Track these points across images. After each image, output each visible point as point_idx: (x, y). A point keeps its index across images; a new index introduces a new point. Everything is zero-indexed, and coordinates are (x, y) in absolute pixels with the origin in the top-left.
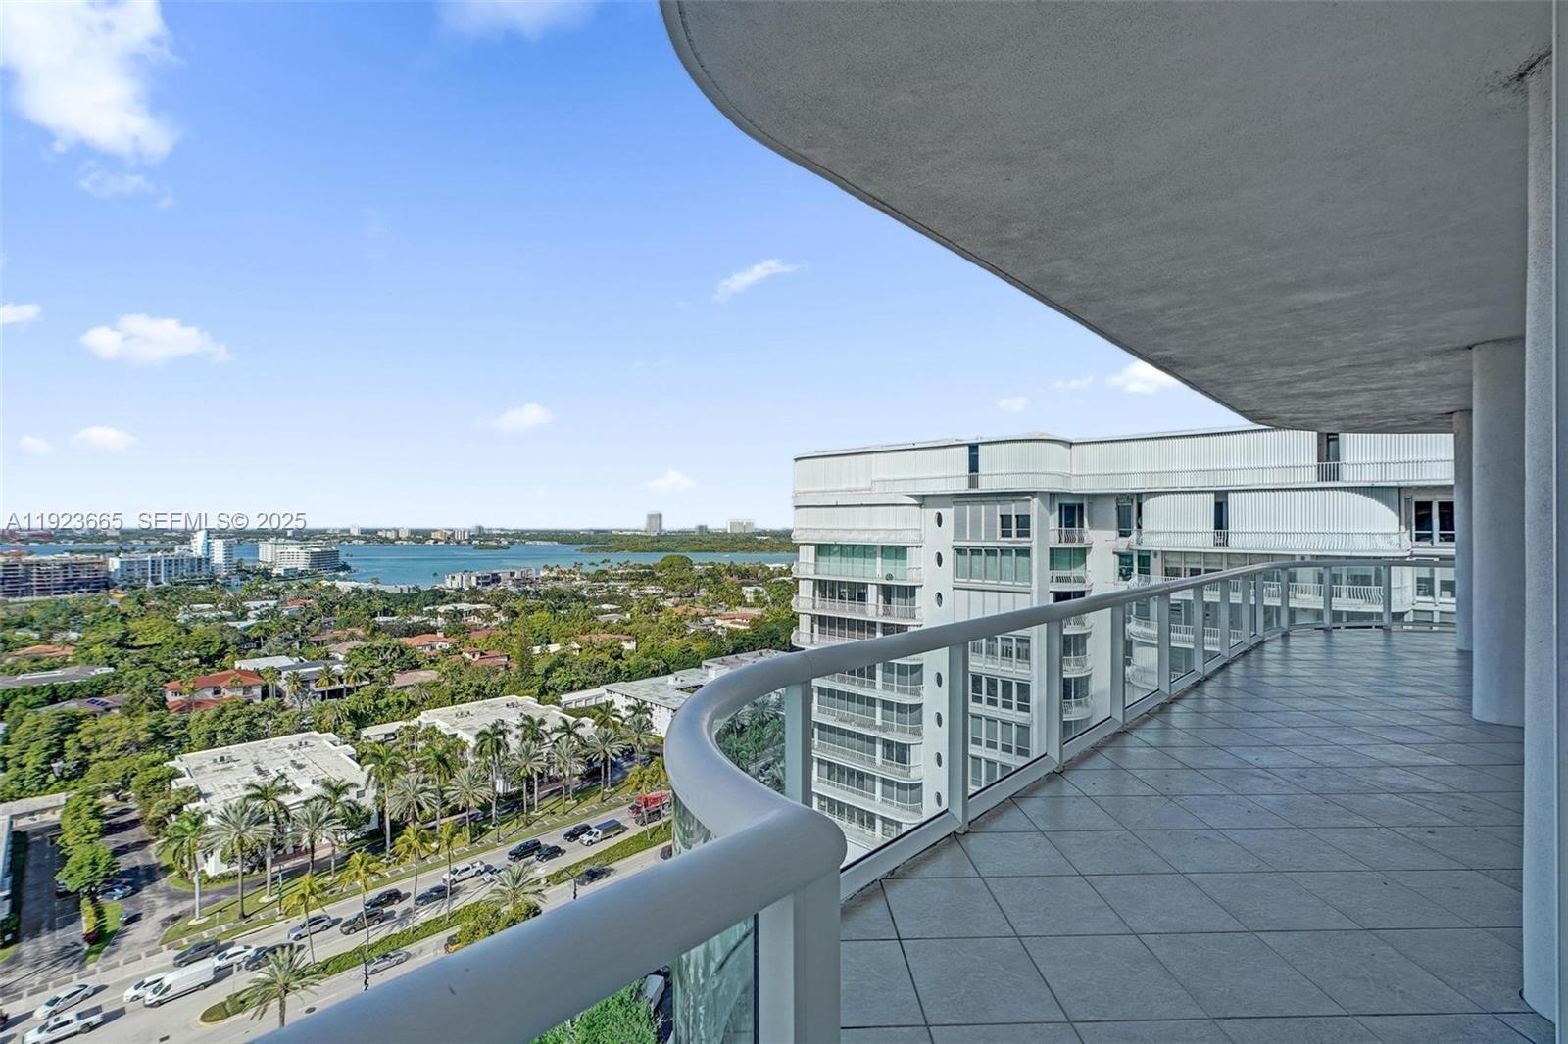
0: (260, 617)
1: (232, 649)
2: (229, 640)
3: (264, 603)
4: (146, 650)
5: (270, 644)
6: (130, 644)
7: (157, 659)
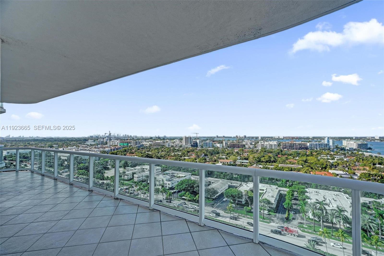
0: (338, 160)
1: (328, 167)
2: (328, 164)
3: (340, 156)
4: (310, 164)
5: (339, 167)
6: (307, 162)
7: (312, 166)
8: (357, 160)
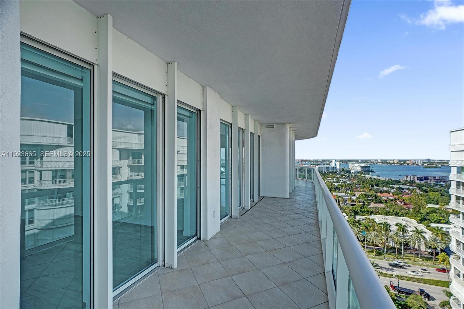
0: (342, 183)
1: (333, 189)
5: (342, 190)
8: (358, 183)
